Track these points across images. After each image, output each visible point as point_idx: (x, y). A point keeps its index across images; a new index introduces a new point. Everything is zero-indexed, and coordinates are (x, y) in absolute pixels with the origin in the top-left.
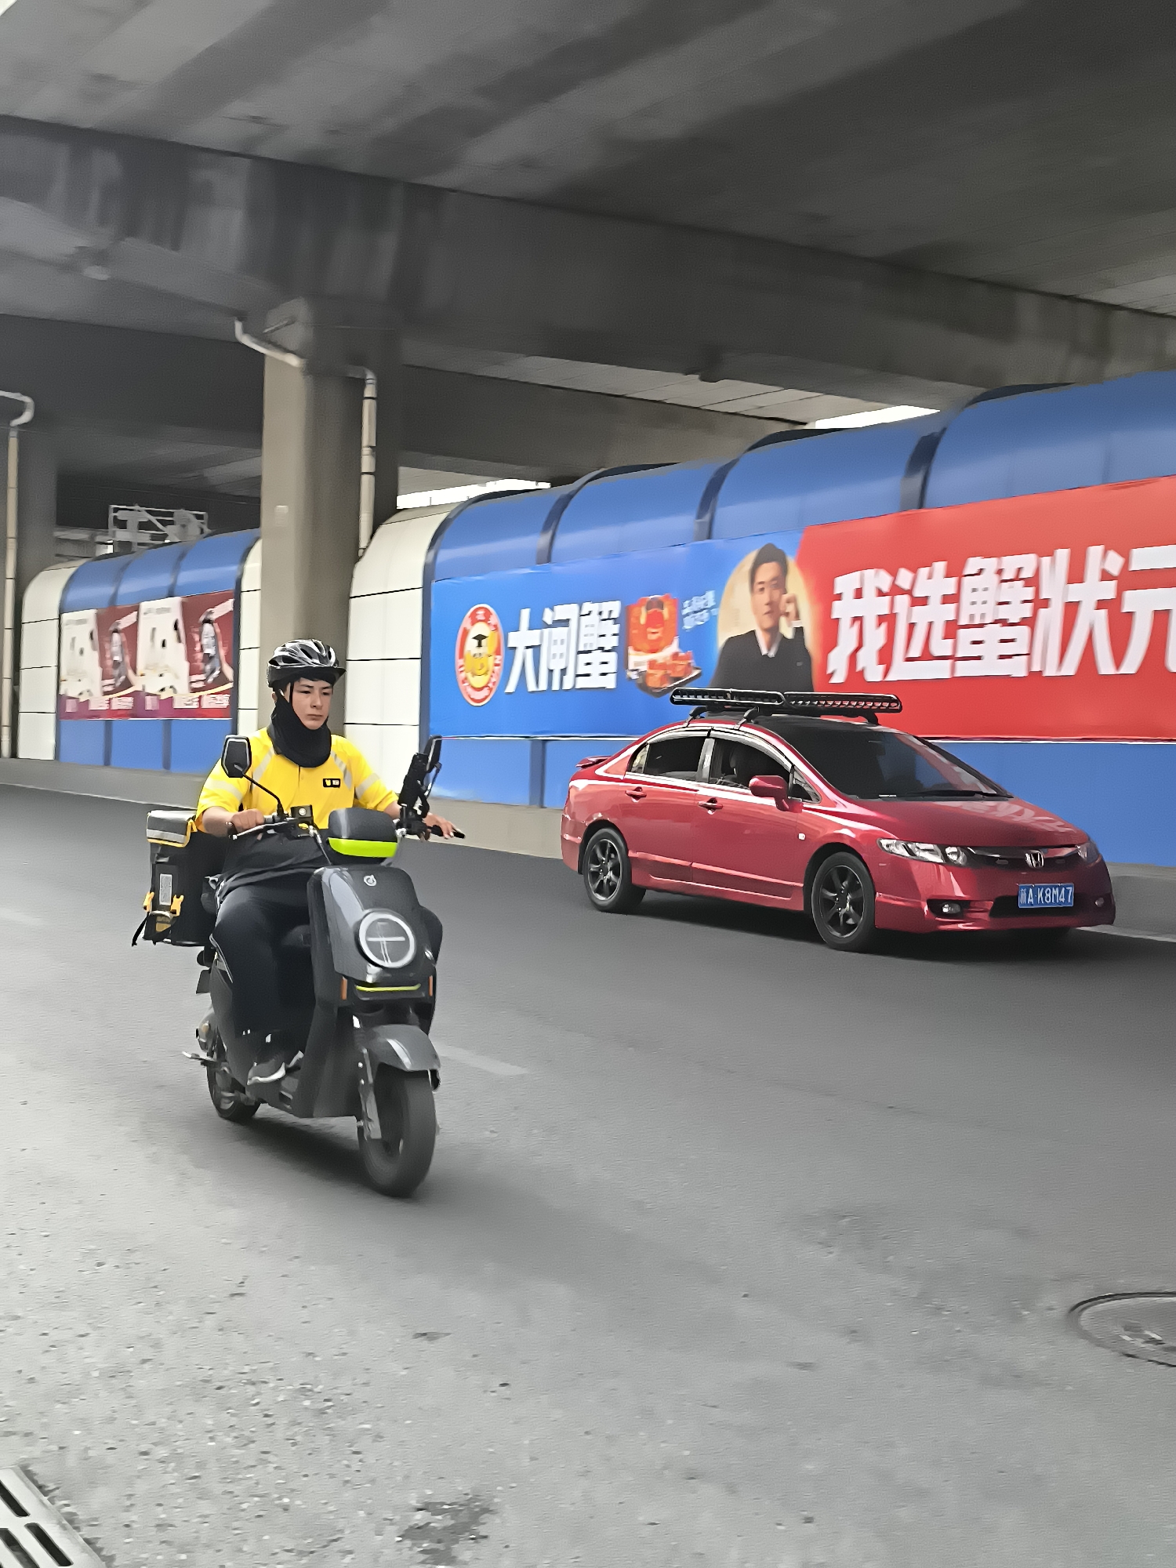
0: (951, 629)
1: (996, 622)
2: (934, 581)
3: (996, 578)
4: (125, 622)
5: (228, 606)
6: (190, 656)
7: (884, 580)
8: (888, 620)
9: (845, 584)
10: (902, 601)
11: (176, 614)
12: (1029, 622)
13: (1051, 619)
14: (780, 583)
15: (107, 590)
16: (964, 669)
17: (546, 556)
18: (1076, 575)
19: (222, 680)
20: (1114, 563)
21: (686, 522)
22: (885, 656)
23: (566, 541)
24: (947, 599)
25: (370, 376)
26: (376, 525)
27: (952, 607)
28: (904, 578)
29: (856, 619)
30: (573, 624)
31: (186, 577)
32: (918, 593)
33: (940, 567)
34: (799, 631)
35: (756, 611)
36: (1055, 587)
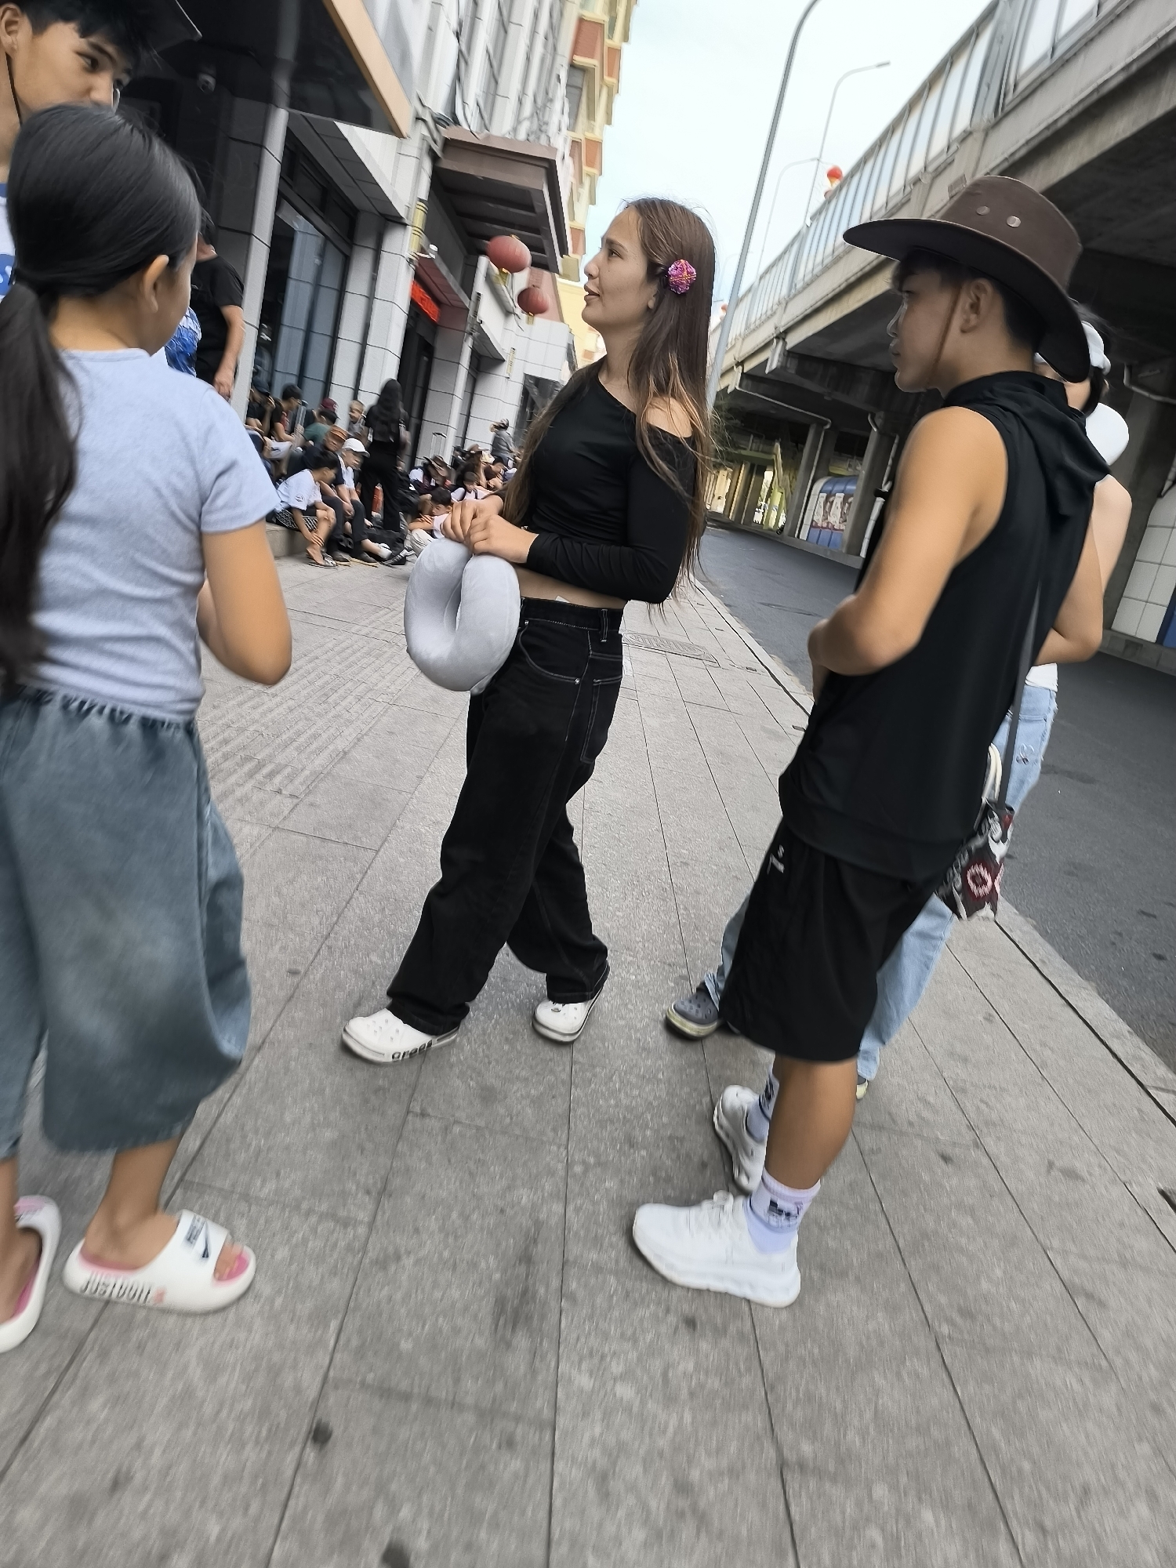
4: (832, 499)
11: (843, 499)
15: (832, 488)
19: (845, 521)
31: (847, 487)
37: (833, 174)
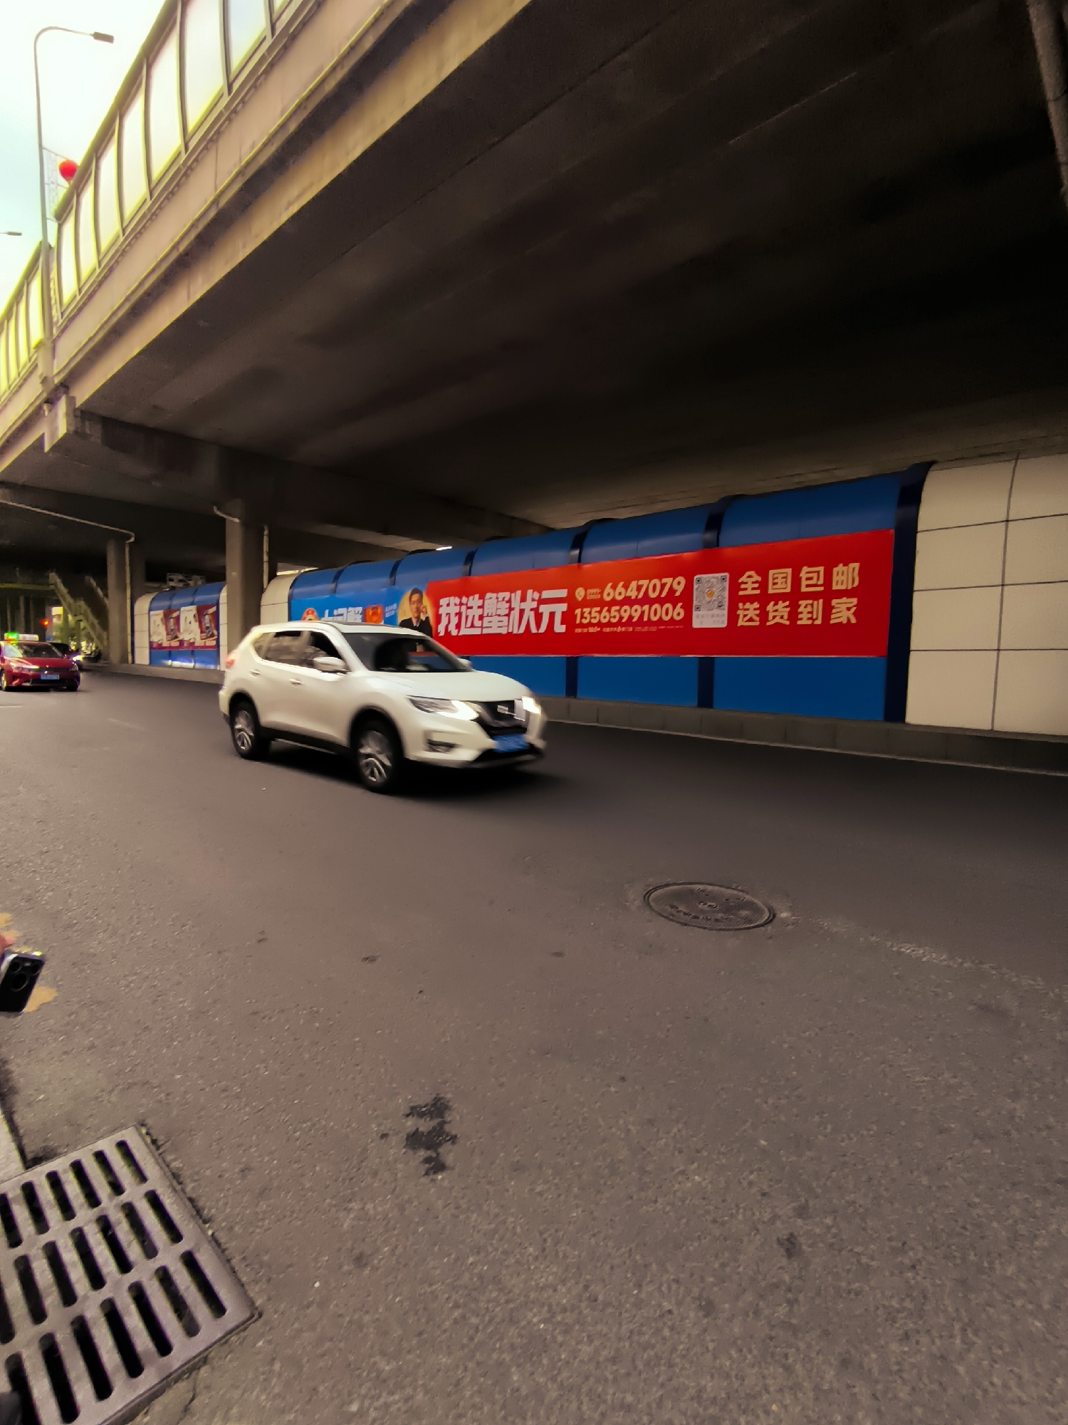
0: (481, 618)
1: (496, 615)
2: (474, 601)
3: (496, 600)
4: (175, 615)
5: (214, 609)
6: (200, 626)
7: (457, 600)
8: (459, 614)
9: (443, 602)
10: (464, 608)
11: (194, 612)
12: (508, 615)
13: (515, 614)
14: (420, 601)
15: (167, 603)
16: (486, 631)
17: (334, 591)
18: (523, 599)
19: (212, 635)
20: (536, 596)
21: (386, 580)
22: (458, 626)
23: (342, 586)
24: (479, 607)
25: (266, 527)
26: (270, 580)
27: (481, 610)
28: (464, 600)
29: (447, 614)
30: (345, 615)
31: (198, 598)
32: (469, 605)
33: (477, 596)
34: (427, 618)
35: (411, 610)
36: (516, 603)
37: (68, 170)
